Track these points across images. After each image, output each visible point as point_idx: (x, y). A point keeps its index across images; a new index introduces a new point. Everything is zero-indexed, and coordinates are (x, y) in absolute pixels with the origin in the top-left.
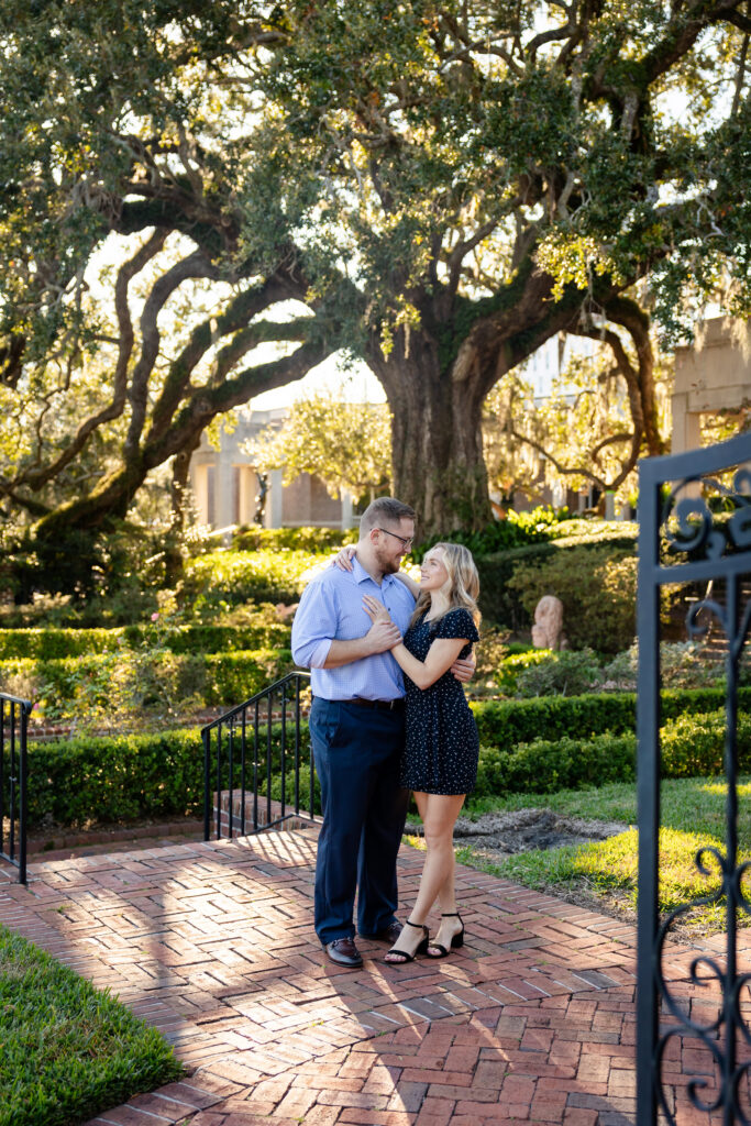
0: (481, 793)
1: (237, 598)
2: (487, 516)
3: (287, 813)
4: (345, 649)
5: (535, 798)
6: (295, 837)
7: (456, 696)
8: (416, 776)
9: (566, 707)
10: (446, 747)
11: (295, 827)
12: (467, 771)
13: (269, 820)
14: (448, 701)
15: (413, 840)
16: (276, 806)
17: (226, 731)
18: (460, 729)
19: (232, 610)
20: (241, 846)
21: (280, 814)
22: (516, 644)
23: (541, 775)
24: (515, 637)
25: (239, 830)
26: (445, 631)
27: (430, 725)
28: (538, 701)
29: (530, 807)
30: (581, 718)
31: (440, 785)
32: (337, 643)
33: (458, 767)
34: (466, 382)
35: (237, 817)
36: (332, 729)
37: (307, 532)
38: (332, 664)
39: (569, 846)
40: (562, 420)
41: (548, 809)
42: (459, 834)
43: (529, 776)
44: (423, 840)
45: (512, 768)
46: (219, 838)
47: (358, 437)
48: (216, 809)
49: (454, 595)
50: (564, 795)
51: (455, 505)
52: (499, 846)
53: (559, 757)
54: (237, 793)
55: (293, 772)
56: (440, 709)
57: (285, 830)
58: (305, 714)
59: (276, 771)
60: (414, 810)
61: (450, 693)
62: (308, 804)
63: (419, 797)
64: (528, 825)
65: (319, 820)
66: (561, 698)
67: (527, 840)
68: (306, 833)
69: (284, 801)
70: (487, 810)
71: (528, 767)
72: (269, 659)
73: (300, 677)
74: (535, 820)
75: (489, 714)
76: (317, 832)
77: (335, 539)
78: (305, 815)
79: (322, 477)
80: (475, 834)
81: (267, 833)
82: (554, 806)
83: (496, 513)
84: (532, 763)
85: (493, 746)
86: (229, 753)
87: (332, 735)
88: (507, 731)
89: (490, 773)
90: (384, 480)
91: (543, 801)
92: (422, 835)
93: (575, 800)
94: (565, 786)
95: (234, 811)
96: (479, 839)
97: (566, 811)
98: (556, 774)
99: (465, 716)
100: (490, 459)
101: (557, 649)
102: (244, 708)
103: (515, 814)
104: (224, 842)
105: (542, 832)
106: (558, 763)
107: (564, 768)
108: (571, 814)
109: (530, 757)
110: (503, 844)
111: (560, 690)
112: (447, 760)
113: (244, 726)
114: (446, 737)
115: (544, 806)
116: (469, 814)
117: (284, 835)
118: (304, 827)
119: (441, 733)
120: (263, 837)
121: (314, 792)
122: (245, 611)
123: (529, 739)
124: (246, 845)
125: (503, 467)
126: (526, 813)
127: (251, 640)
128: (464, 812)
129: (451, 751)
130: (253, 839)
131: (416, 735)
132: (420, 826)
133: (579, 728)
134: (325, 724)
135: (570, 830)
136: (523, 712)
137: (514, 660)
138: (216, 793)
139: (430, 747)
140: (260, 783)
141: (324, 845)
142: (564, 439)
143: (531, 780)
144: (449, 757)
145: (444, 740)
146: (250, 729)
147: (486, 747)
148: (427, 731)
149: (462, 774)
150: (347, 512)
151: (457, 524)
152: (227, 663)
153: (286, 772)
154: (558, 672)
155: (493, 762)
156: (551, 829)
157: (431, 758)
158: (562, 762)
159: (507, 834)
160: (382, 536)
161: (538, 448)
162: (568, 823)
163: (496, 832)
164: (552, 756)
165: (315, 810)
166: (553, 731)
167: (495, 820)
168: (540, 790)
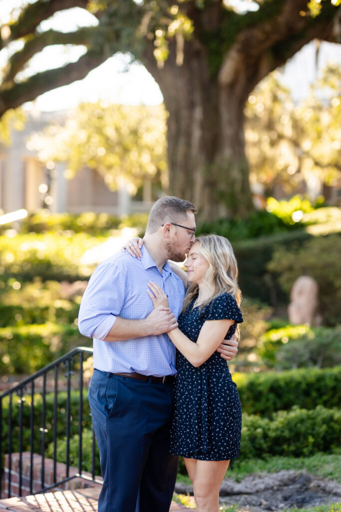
0: (245, 457)
1: (26, 278)
2: (250, 206)
3: (71, 474)
4: (127, 327)
5: (293, 461)
6: (78, 496)
7: (222, 372)
8: (187, 444)
9: (320, 379)
10: (213, 417)
11: (79, 486)
12: (232, 439)
13: (55, 480)
14: (215, 377)
15: (183, 499)
16: (62, 468)
17: (17, 400)
18: (226, 401)
19: (21, 289)
20: (29, 504)
21: (64, 475)
22: (276, 321)
23: (298, 440)
24: (275, 315)
25: (28, 489)
26: (213, 314)
27: (200, 398)
28: (296, 373)
29: (288, 469)
30: (334, 389)
31: (209, 452)
32: (120, 320)
33: (224, 435)
34: (232, 85)
35: (26, 477)
36: (111, 400)
37: (88, 218)
38: (113, 338)
39: (323, 505)
40: (317, 120)
41: (304, 471)
42: (225, 493)
43: (287, 441)
44: (192, 498)
45: (272, 434)
46: (9, 496)
47: (135, 133)
48: (7, 470)
49: (217, 278)
50: (318, 459)
51: (222, 195)
52: (261, 505)
53: (314, 425)
54: (26, 455)
55: (77, 437)
56: (208, 384)
57: (69, 489)
58: (87, 384)
59: (60, 435)
60: (184, 472)
61: (217, 369)
62: (90, 466)
63: (189, 463)
64: (286, 485)
65: (100, 481)
66: (315, 371)
67: (285, 499)
68: (88, 492)
69: (69, 463)
70: (250, 472)
71: (287, 434)
72: (55, 334)
73: (83, 352)
74: (293, 481)
75: (252, 386)
76: (98, 491)
77: (114, 224)
78: (87, 476)
79: (102, 169)
80: (239, 493)
81: (53, 492)
82: (310, 469)
83: (258, 203)
84: (291, 430)
85: (255, 413)
86: (19, 420)
87: (111, 406)
88: (268, 400)
89: (253, 439)
90: (159, 173)
91: (299, 464)
92: (192, 494)
93: (328, 463)
94: (320, 450)
95: (24, 472)
96: (243, 498)
97: (320, 473)
98: (311, 440)
99: (230, 389)
100: (252, 154)
101: (313, 326)
102: (32, 380)
103: (275, 475)
104: (14, 501)
105: (299, 492)
106: (313, 429)
107: (318, 434)
108: (325, 476)
109: (289, 425)
110: (264, 503)
111: (315, 362)
112: (214, 430)
113: (33, 394)
114: (213, 409)
115: (301, 468)
116: (234, 475)
117: (68, 494)
118: (86, 486)
119: (209, 405)
120: (49, 495)
121: (96, 455)
122: (34, 290)
123: (287, 407)
124: (35, 504)
125: (264, 161)
126: (285, 474)
127: (37, 316)
128: (229, 473)
129: (217, 422)
130: (40, 498)
131: (187, 408)
132: (190, 486)
133: (333, 397)
134: (105, 396)
135: (324, 490)
136: (282, 383)
137: (275, 336)
138: (7, 456)
139: (199, 418)
140: (46, 447)
141: (104, 505)
142: (319, 136)
143: (289, 445)
144: (216, 427)
145: (212, 411)
146: (38, 398)
147: (249, 415)
148: (197, 403)
149: (227, 442)
150: (124, 202)
151: (223, 212)
152: (17, 338)
153: (70, 437)
154: (314, 347)
155: (256, 428)
156: (307, 489)
157: (200, 428)
158: (317, 428)
159: (268, 493)
160: (173, 229)
161: (296, 144)
162: (322, 484)
163: (257, 492)
164: (308, 423)
165: (96, 472)
166: (308, 400)
167: (257, 481)
168: (297, 454)
